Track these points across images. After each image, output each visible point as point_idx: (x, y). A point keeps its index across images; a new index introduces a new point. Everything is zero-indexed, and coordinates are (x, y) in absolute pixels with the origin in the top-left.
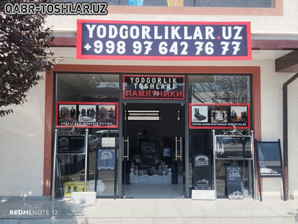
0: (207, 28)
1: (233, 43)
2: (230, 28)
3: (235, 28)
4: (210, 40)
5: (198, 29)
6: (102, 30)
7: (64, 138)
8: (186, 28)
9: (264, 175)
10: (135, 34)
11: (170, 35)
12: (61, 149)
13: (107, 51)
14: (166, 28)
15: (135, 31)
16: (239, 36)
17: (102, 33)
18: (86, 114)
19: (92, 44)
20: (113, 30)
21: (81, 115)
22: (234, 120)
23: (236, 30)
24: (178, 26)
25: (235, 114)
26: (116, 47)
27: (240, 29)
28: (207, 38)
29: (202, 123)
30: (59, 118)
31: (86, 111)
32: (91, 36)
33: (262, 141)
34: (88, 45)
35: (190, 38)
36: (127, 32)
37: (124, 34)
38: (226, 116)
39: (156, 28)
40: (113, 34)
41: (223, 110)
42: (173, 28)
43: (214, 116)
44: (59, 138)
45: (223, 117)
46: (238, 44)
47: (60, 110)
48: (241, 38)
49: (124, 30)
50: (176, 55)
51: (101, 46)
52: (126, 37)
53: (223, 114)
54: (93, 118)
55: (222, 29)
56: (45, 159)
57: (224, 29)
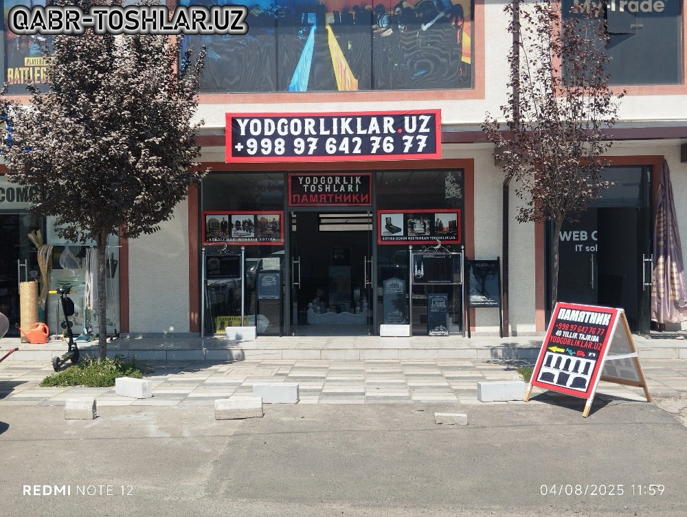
0: (386, 119)
1: (419, 137)
2: (414, 119)
3: (421, 118)
4: (389, 134)
5: (374, 120)
6: (256, 125)
7: (214, 260)
8: (359, 120)
9: (475, 304)
10: (296, 129)
11: (339, 129)
12: (210, 273)
13: (263, 151)
14: (335, 120)
15: (296, 125)
16: (426, 128)
17: (256, 129)
18: (241, 227)
19: (244, 144)
20: (270, 124)
21: (234, 228)
22: (439, 232)
23: (423, 121)
24: (350, 117)
25: (441, 224)
26: (273, 147)
27: (426, 119)
28: (386, 131)
29: (395, 237)
30: (206, 233)
31: (241, 223)
32: (243, 133)
33: (477, 259)
34: (239, 144)
35: (364, 132)
36: (286, 127)
37: (283, 130)
38: (427, 226)
39: (322, 121)
40: (270, 130)
41: (423, 218)
42: (343, 120)
43: (412, 228)
44: (207, 258)
45: (425, 228)
46: (424, 138)
47: (207, 221)
48: (428, 130)
49: (283, 125)
50: (347, 155)
51: (255, 146)
52: (286, 133)
53: (425, 224)
54: (250, 232)
55: (404, 119)
56: (191, 286)
57: (407, 119)
